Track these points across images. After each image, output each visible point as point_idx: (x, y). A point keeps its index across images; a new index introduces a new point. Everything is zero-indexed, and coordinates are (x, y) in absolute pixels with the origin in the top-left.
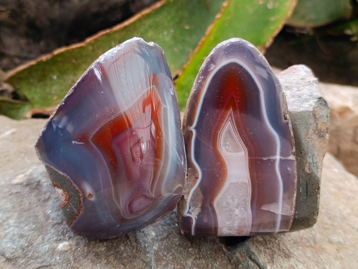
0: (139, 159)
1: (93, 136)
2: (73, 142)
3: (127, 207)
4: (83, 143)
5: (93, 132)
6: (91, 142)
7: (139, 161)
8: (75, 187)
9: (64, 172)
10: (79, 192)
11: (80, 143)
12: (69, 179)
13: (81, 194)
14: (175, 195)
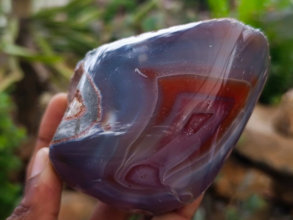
0: (192, 130)
1: (164, 77)
2: (137, 70)
3: (130, 168)
4: (147, 77)
5: (167, 73)
6: (157, 80)
7: (190, 132)
8: (98, 109)
9: (100, 89)
10: (99, 117)
11: (142, 75)
12: (99, 98)
13: (99, 119)
14: (178, 199)
